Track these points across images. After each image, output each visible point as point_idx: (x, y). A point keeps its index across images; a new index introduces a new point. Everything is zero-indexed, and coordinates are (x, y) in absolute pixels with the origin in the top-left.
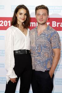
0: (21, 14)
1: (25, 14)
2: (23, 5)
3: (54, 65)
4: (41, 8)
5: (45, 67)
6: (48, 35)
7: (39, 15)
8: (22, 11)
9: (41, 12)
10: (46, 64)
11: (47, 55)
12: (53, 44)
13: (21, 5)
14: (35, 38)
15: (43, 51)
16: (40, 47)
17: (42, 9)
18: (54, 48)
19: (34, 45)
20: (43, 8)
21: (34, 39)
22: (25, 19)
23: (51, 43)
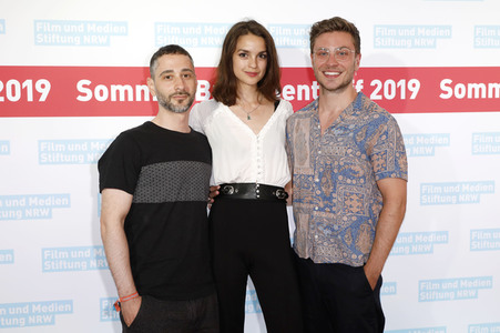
0: (244, 54)
1: (260, 55)
2: (254, 23)
4: (331, 30)
6: (356, 131)
7: (323, 54)
8: (251, 44)
9: (333, 42)
10: (354, 238)
11: (355, 204)
12: (378, 162)
13: (246, 20)
14: (312, 143)
15: (340, 188)
16: (330, 174)
17: (335, 33)
18: (382, 176)
19: (305, 168)
20: (338, 29)
21: (307, 144)
22: (261, 75)
23: (370, 158)
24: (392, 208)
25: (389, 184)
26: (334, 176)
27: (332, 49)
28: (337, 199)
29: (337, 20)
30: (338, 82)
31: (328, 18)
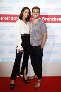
3: (43, 42)
4: (36, 8)
6: (39, 25)
9: (36, 10)
10: (39, 42)
11: (39, 37)
12: (42, 30)
14: (32, 27)
16: (35, 32)
18: (43, 32)
19: (31, 31)
20: (37, 8)
24: (45, 37)
25: (44, 34)
26: (36, 32)
27: (36, 12)
28: (36, 36)
30: (37, 17)
31: (35, 6)
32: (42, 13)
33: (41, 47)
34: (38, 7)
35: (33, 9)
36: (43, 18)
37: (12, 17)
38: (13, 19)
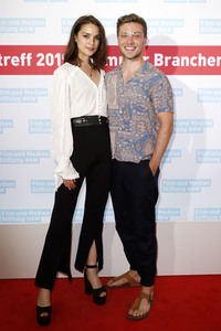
0: (86, 36)
1: (96, 37)
3: (159, 148)
4: (129, 22)
5: (140, 153)
6: (144, 83)
7: (125, 36)
8: (90, 29)
9: (130, 29)
10: (142, 147)
11: (143, 127)
12: (156, 103)
14: (118, 89)
15: (134, 118)
16: (127, 108)
17: (132, 24)
18: (160, 111)
19: (114, 105)
20: (133, 21)
23: (151, 100)
24: (165, 129)
25: (164, 116)
26: (130, 110)
27: (130, 33)
28: (132, 124)
29: (133, 15)
30: (134, 54)
31: (128, 14)
32: (154, 38)
33: (152, 165)
34: (140, 15)
35: (120, 23)
36: (156, 55)
37: (38, 56)
38: (44, 61)
